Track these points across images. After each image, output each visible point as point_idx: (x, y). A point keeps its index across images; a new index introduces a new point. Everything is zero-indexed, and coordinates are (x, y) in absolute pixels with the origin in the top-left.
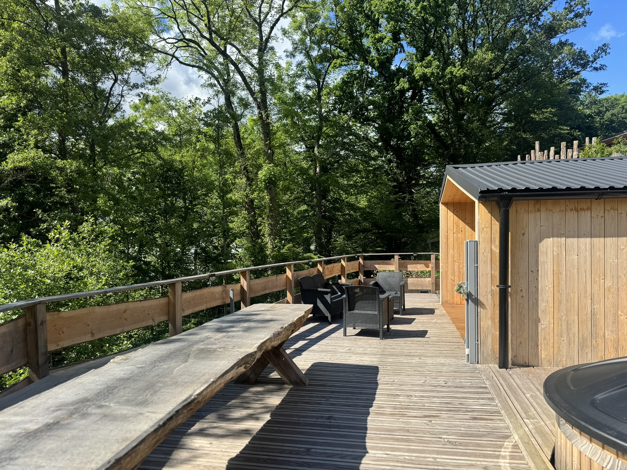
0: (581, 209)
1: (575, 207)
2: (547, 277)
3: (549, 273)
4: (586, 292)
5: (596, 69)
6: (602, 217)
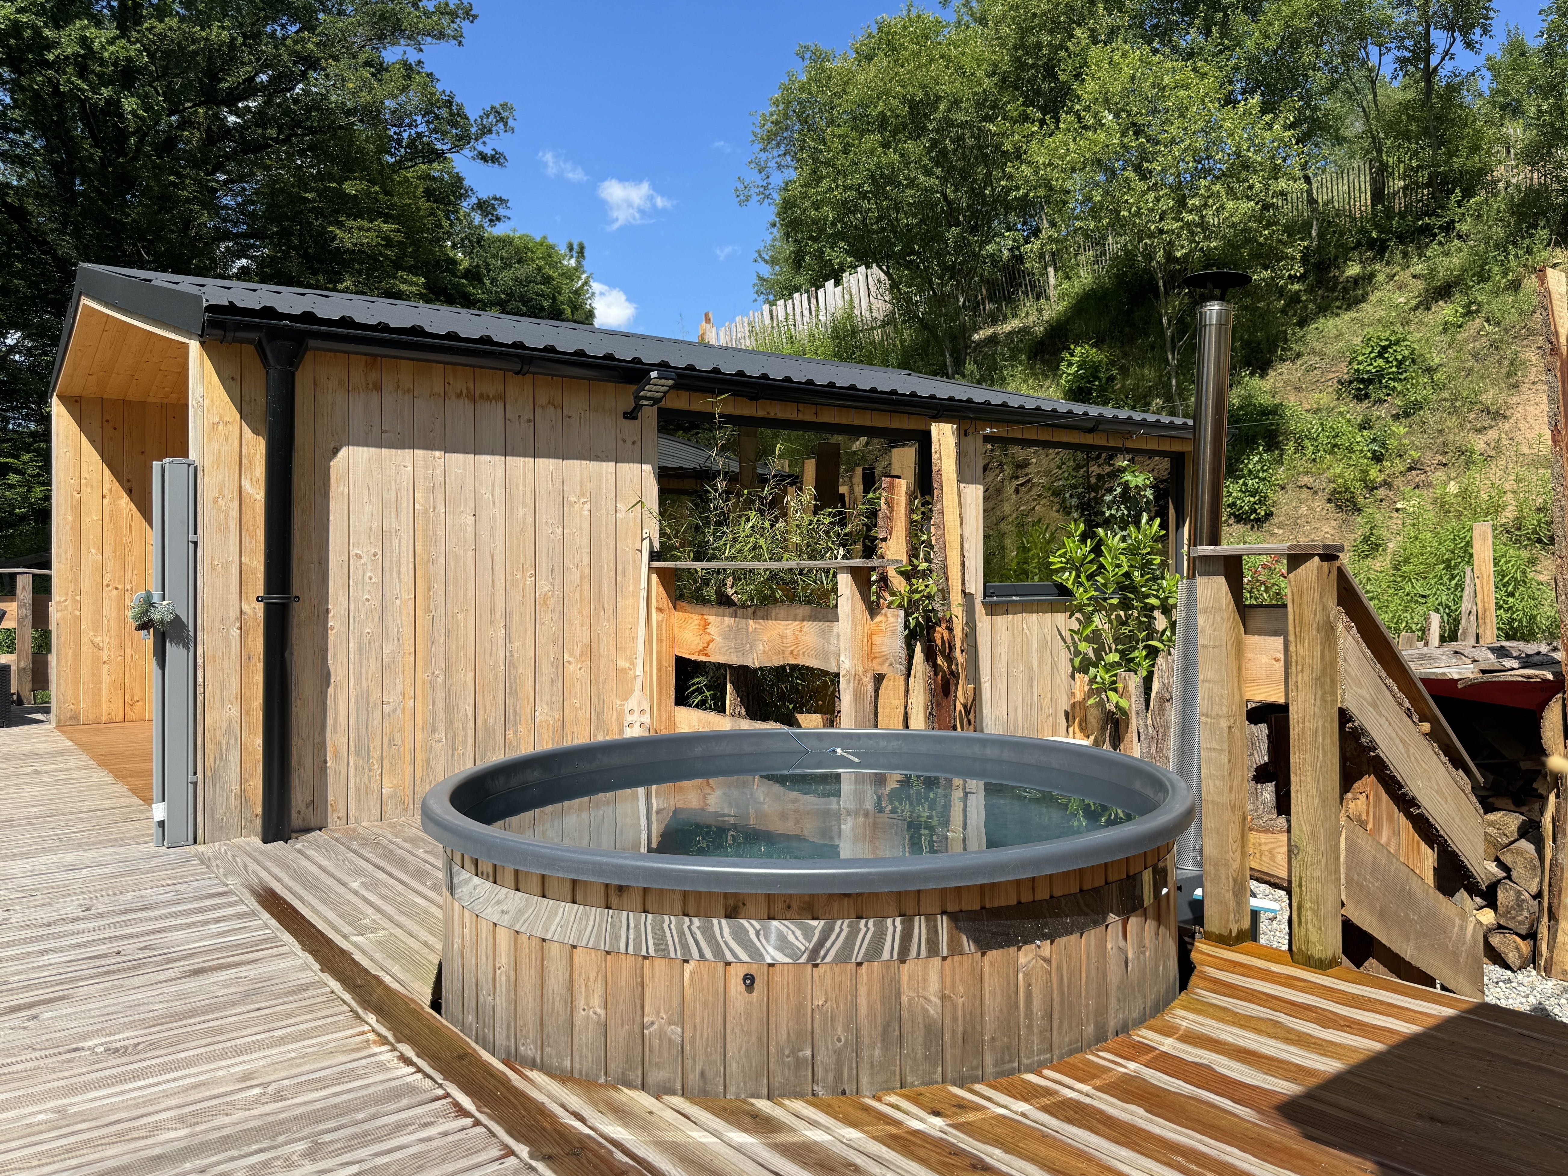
0: (482, 396)
1: (468, 389)
2: (399, 572)
3: (403, 561)
4: (493, 610)
5: (483, 157)
6: (529, 421)
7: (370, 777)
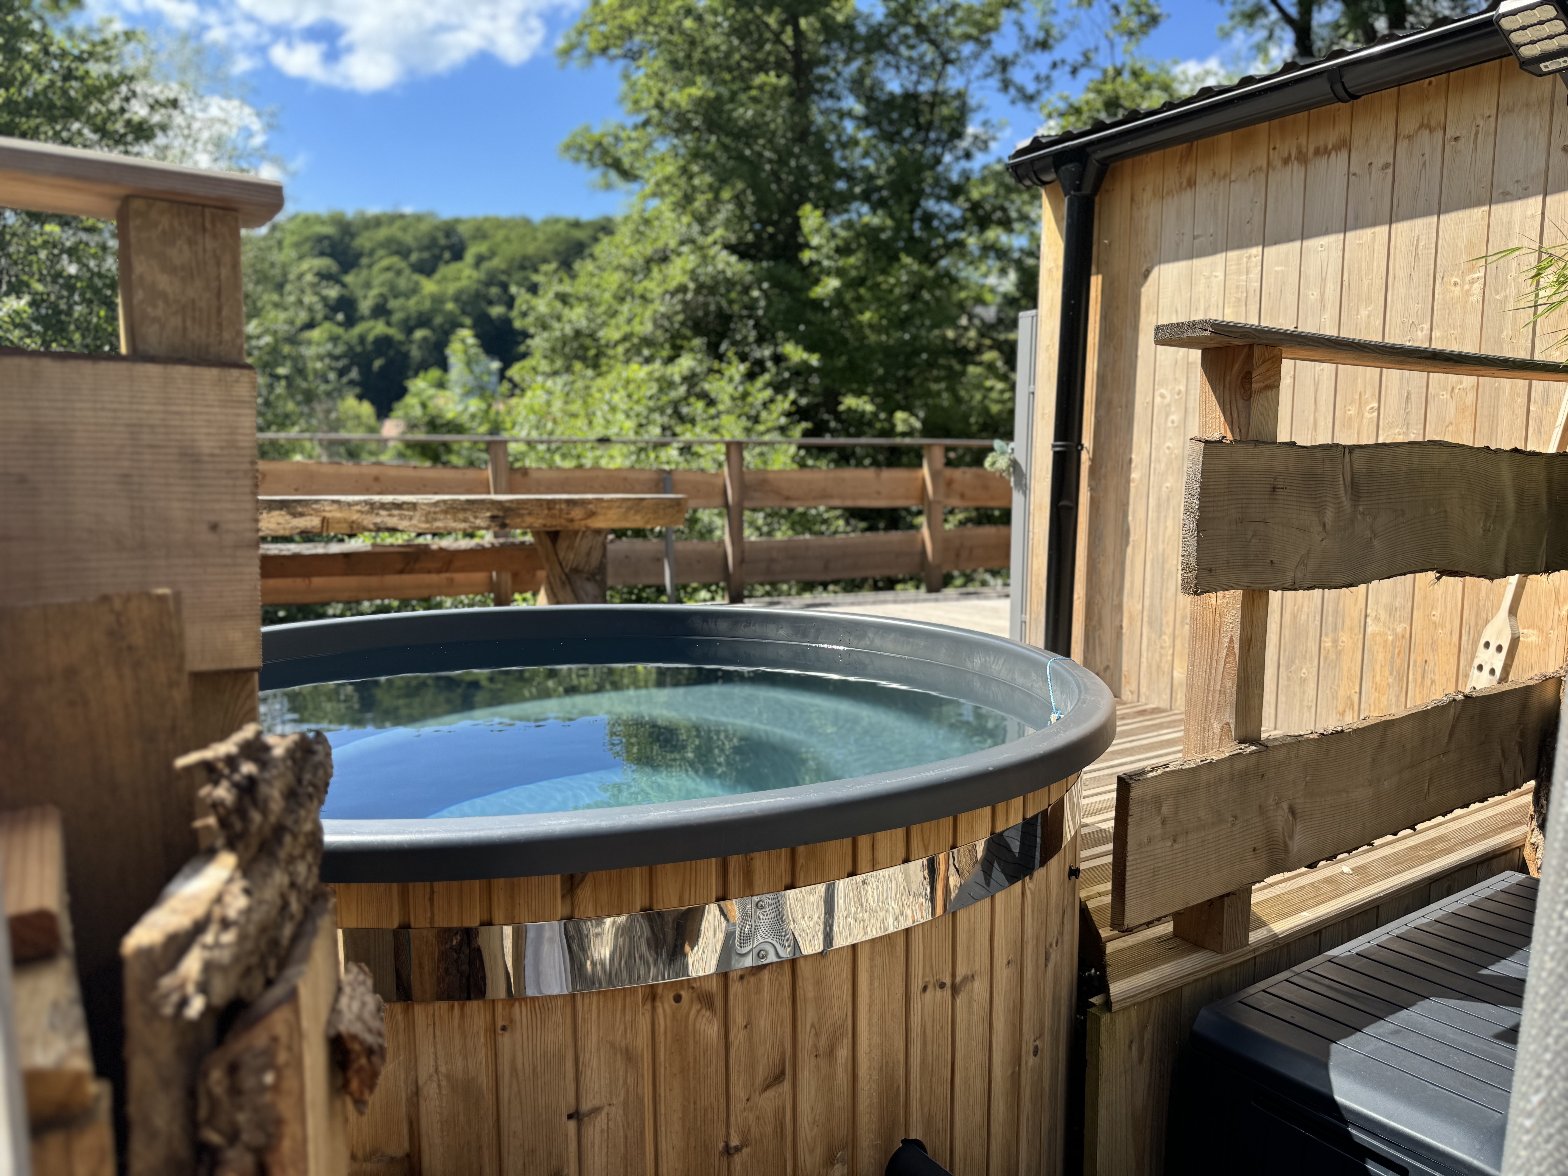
0: (1317, 152)
1: (1299, 148)
6: (1387, 166)
7: (1161, 655)
